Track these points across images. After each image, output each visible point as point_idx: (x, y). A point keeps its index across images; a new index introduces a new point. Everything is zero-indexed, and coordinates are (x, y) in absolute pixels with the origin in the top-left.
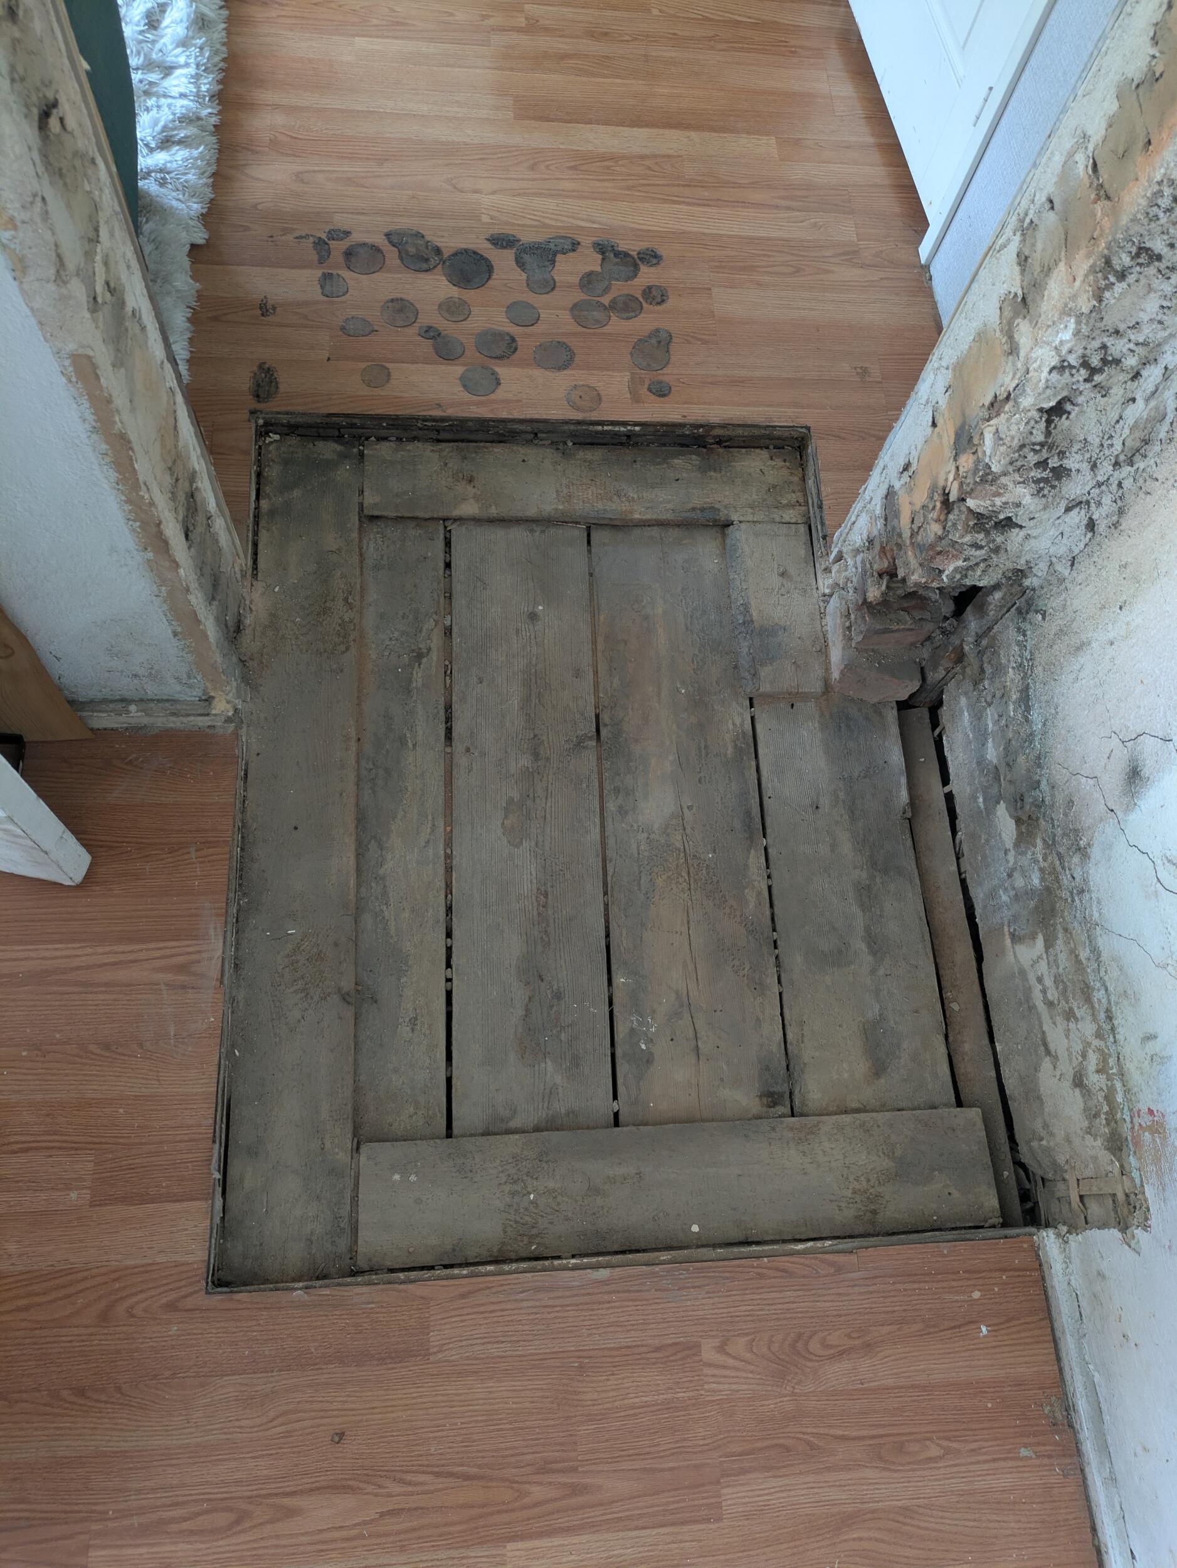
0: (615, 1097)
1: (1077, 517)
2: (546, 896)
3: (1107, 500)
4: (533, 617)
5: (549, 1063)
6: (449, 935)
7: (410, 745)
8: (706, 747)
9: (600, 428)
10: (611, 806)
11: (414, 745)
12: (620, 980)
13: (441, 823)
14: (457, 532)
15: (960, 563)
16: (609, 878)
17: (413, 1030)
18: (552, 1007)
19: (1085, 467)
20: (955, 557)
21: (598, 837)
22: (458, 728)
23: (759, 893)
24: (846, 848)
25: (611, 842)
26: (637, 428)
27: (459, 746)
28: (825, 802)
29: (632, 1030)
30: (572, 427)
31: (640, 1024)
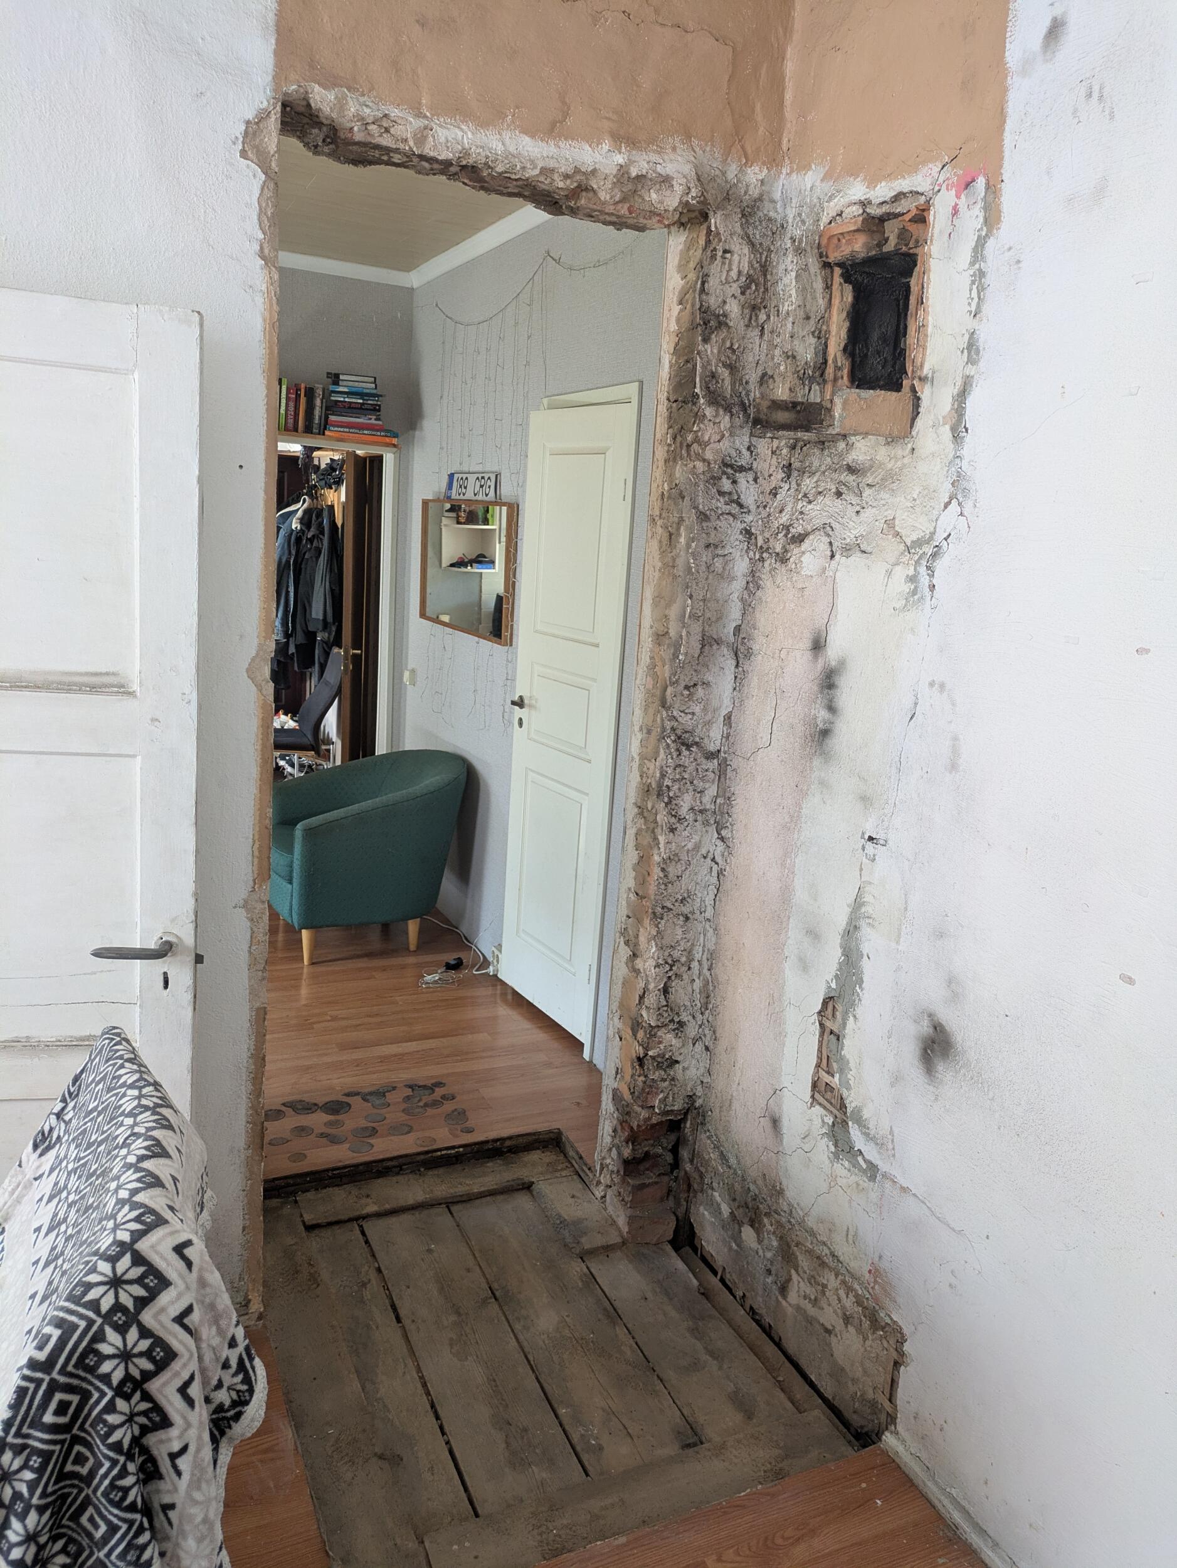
0: (587, 1475)
1: (699, 1047)
2: (495, 1381)
3: (707, 1031)
4: (430, 1251)
5: (534, 1468)
6: (437, 1418)
7: (374, 1327)
8: (564, 1285)
9: (439, 1153)
10: (518, 1327)
11: (377, 1327)
12: (562, 1411)
13: (409, 1362)
14: (368, 1226)
15: (661, 1096)
16: (532, 1363)
17: (433, 1474)
18: (523, 1438)
19: (690, 1018)
20: (657, 1094)
21: (516, 1344)
22: (402, 1313)
23: (631, 1347)
24: (673, 1313)
25: (525, 1344)
26: (461, 1149)
27: (406, 1322)
28: (649, 1295)
29: (582, 1435)
30: (422, 1157)
31: (587, 1431)
